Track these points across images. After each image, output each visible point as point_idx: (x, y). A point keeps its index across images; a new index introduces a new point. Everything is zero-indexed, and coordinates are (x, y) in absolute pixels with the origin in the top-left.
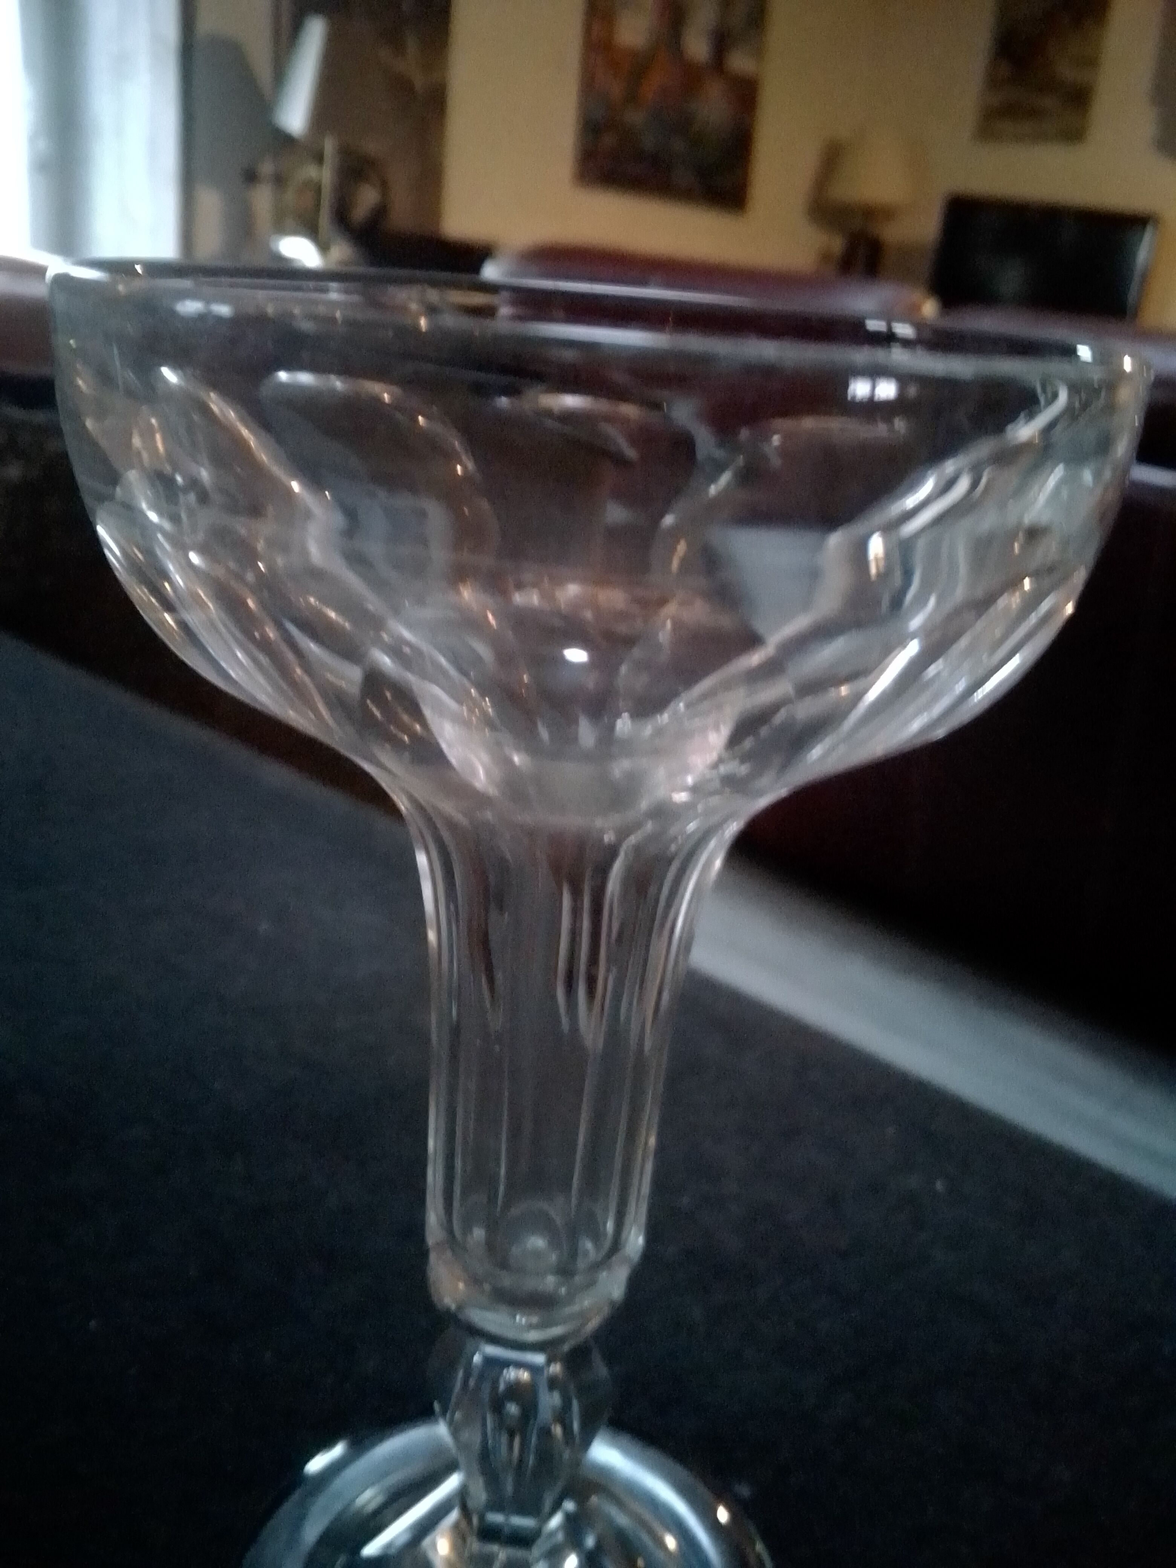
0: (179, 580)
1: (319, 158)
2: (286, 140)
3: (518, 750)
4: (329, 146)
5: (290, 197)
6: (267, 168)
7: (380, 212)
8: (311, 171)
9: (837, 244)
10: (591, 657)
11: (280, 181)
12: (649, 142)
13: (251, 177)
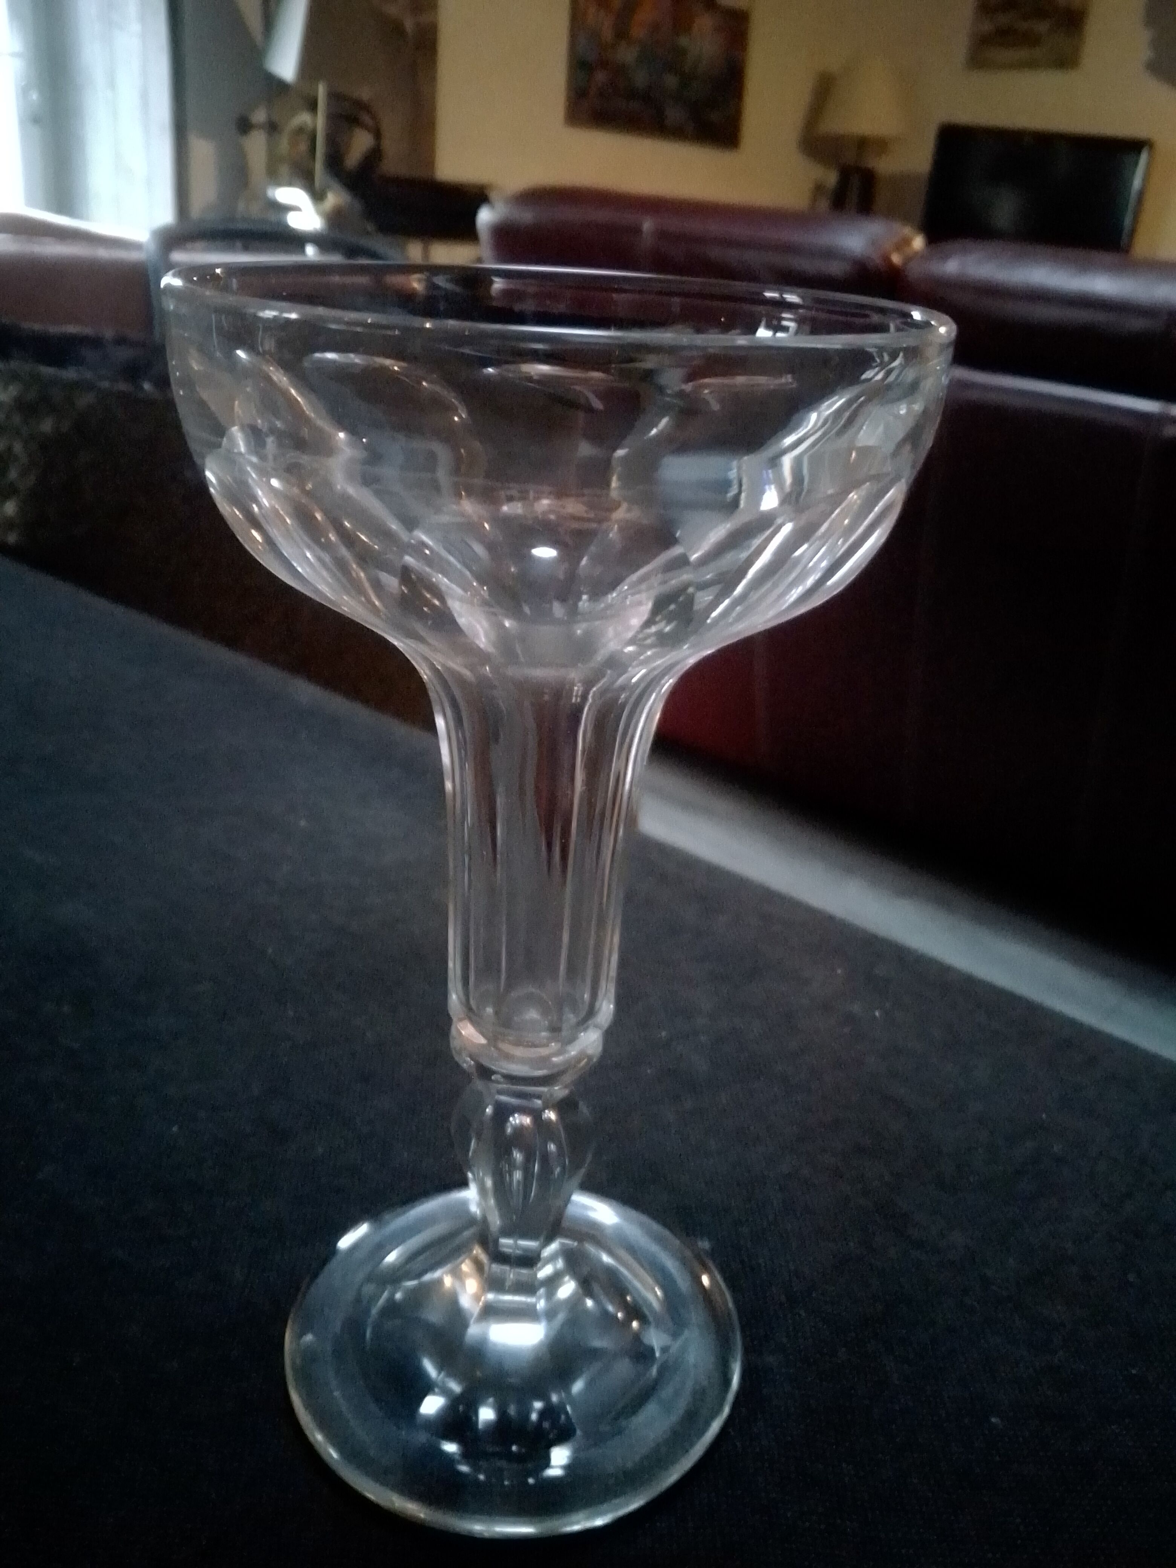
0: (265, 502)
1: (312, 106)
2: (278, 86)
3: (508, 617)
4: (321, 91)
5: (284, 144)
6: (260, 116)
7: (374, 156)
8: (304, 118)
9: (831, 178)
10: (558, 554)
11: (273, 128)
12: (641, 79)
13: (244, 126)
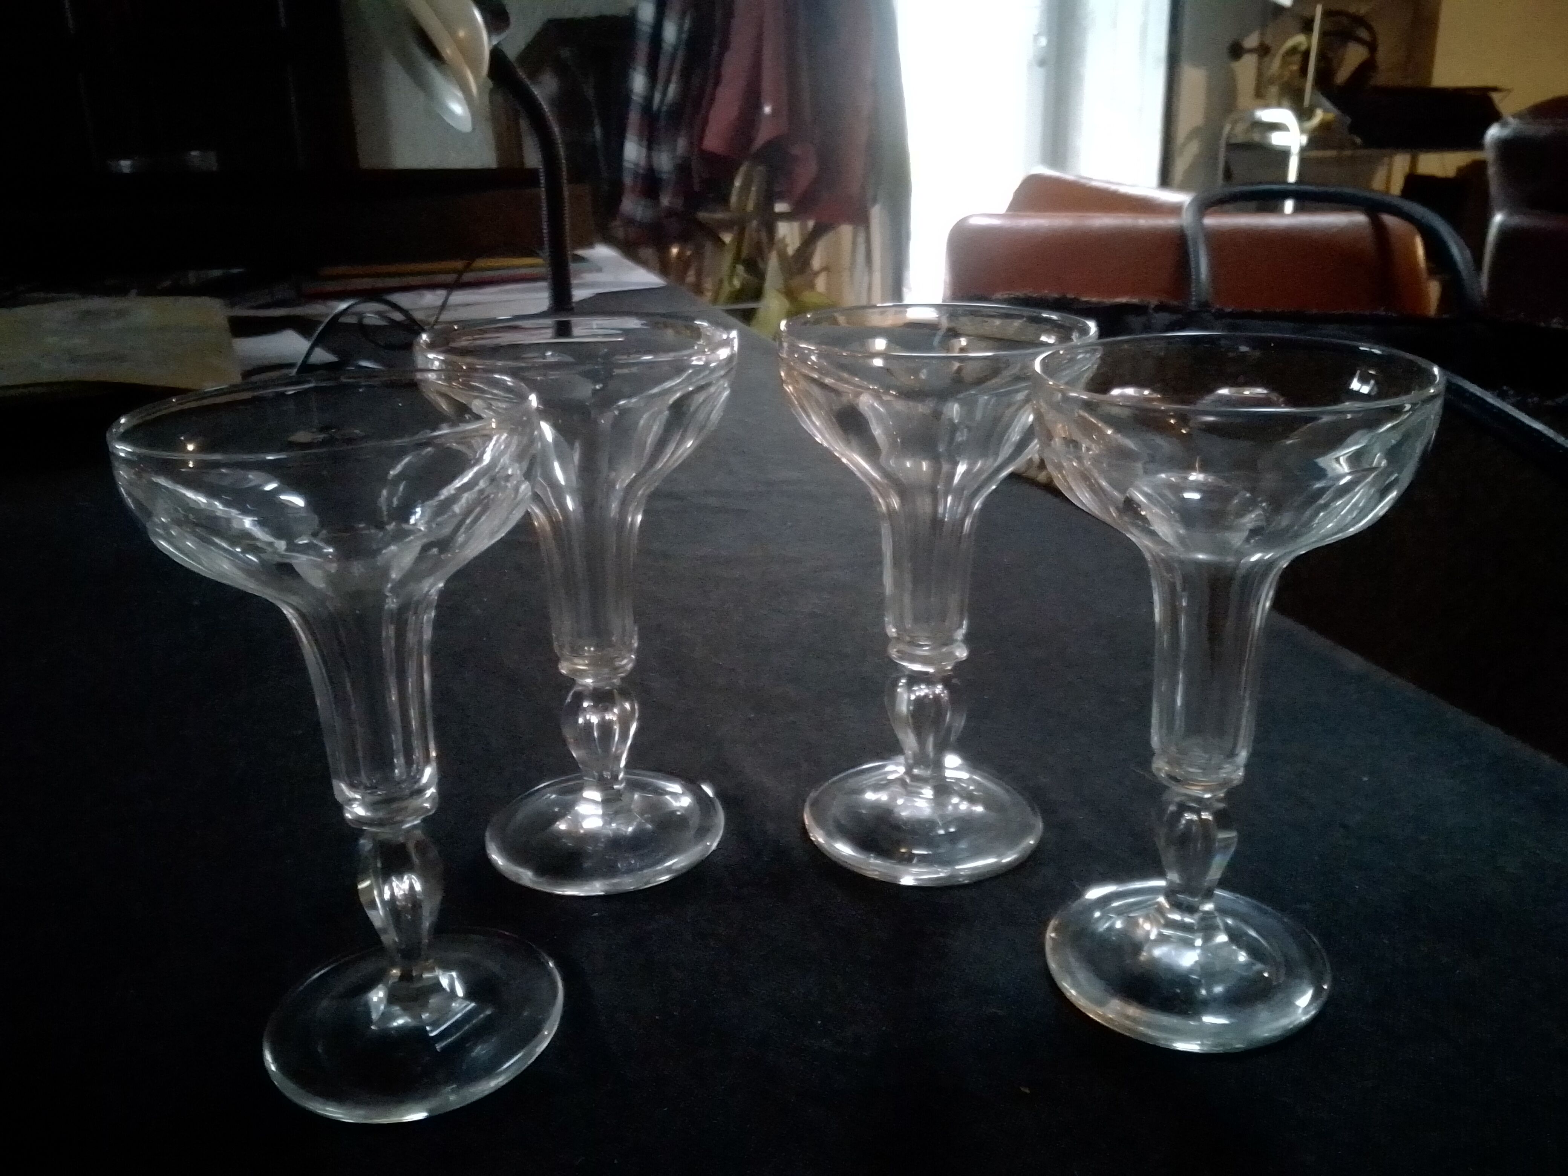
2: (1274, 11)
4: (1318, 11)
6: (1252, 41)
7: (1367, 67)
8: (1298, 39)
11: (1264, 51)
13: (1236, 51)
